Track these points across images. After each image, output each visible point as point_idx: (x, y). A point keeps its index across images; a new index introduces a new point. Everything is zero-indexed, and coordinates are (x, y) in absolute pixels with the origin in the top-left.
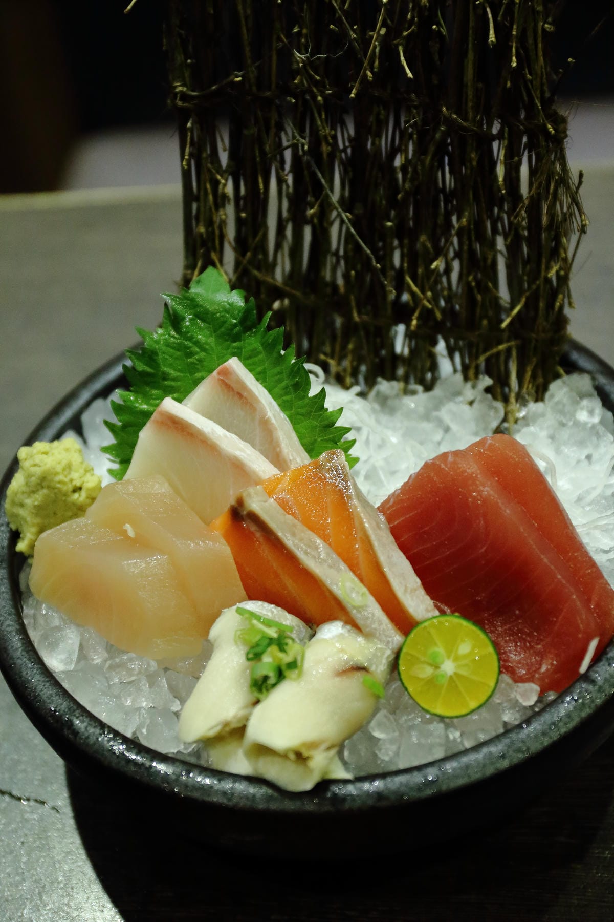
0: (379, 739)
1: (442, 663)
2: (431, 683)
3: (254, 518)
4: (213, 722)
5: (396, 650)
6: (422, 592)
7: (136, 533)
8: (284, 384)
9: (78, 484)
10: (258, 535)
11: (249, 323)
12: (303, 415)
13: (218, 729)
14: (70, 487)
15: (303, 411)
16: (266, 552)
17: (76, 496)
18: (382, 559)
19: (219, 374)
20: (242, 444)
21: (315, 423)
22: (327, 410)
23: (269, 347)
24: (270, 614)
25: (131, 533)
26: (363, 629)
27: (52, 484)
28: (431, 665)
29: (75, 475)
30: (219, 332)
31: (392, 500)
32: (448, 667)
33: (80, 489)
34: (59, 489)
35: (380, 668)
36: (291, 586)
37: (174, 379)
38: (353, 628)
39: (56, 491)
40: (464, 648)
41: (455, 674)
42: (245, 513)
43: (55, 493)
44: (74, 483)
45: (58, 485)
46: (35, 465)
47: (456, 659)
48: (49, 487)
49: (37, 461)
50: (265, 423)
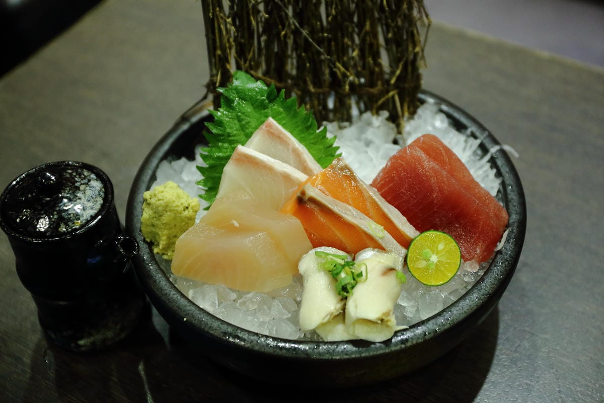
0: (404, 307)
1: (431, 257)
2: (427, 269)
3: (313, 200)
4: (323, 315)
5: (404, 257)
6: (408, 224)
7: (239, 224)
8: (300, 128)
9: (186, 205)
10: (316, 209)
11: (272, 97)
12: (313, 144)
13: (328, 317)
14: (181, 208)
15: (312, 141)
16: (322, 218)
17: (186, 212)
18: (386, 210)
19: (266, 127)
20: (285, 165)
21: (321, 147)
22: (327, 138)
23: (288, 109)
24: (331, 252)
25: (237, 224)
26: (386, 249)
27: (172, 209)
28: (425, 260)
29: (183, 201)
30: (255, 105)
31: (379, 179)
32: (434, 259)
33: (187, 208)
34: (176, 210)
35: (399, 267)
36: (339, 234)
37: (234, 136)
38: (380, 250)
39: (175, 212)
40: (441, 247)
41: (438, 261)
42: (307, 199)
43: (175, 213)
44: (184, 205)
45: (176, 208)
46: (159, 200)
47: (437, 253)
48: (170, 211)
49: (160, 197)
50: (295, 152)
